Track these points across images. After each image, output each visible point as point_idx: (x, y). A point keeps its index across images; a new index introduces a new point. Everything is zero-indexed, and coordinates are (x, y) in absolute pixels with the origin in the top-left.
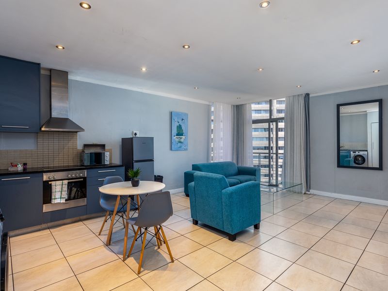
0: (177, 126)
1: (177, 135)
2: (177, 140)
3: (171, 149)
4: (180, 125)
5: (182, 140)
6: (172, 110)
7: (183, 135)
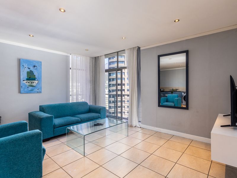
0: (28, 72)
1: (27, 80)
2: (27, 84)
3: (20, 92)
4: (31, 71)
5: (34, 84)
6: (20, 57)
7: (35, 80)
